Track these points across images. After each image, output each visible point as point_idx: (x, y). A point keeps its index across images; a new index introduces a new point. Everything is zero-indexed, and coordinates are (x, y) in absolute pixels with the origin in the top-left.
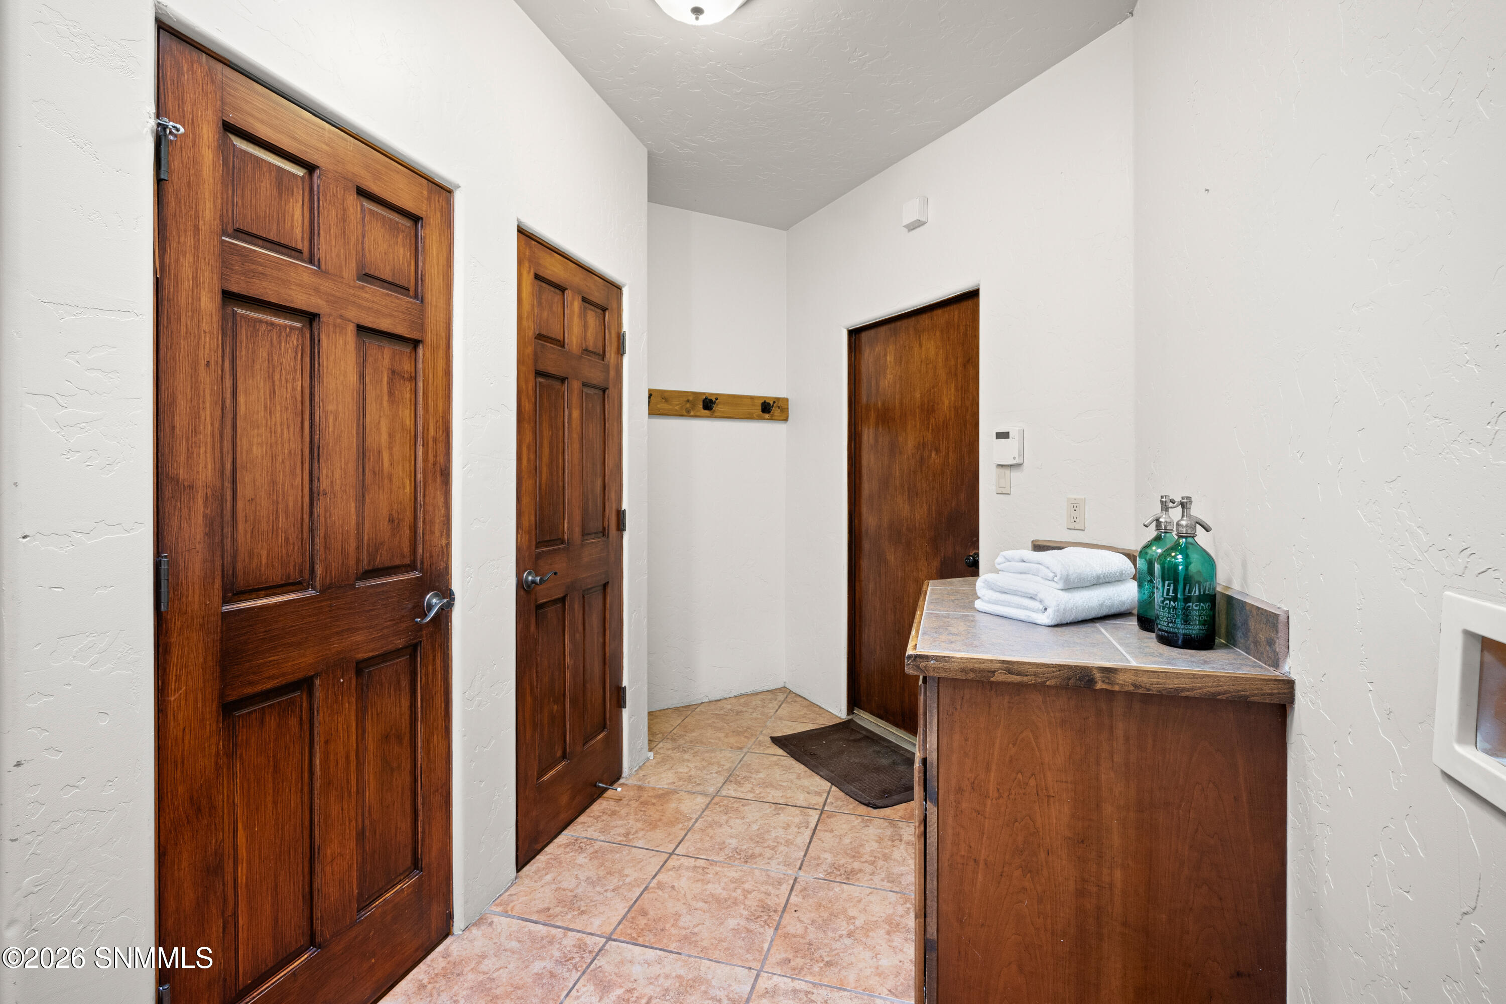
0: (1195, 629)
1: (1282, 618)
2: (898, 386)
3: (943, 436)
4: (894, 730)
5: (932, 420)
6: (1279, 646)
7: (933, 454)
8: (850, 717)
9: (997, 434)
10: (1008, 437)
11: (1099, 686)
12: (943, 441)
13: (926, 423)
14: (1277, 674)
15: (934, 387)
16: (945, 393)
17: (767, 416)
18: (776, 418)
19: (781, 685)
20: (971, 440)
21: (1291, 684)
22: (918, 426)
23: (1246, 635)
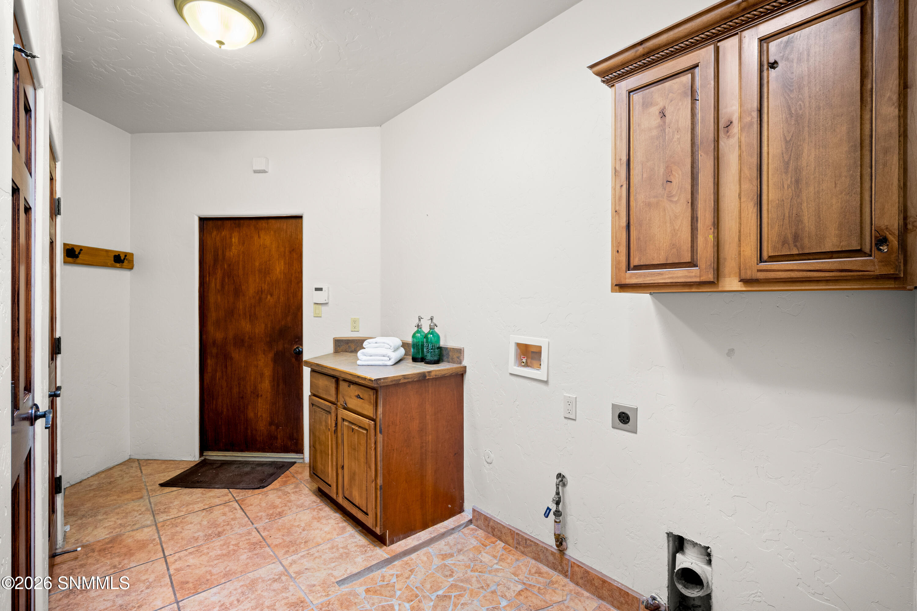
0: (436, 358)
1: (462, 350)
2: (241, 257)
3: (276, 287)
4: (239, 454)
5: (268, 279)
6: (461, 358)
7: (269, 297)
8: (202, 458)
9: (315, 288)
10: (322, 290)
11: (427, 378)
12: (276, 290)
13: (263, 279)
14: (461, 365)
15: (269, 261)
16: (277, 265)
17: (118, 265)
18: (124, 267)
19: (127, 458)
20: (295, 290)
21: (465, 367)
22: (257, 280)
23: (448, 358)
